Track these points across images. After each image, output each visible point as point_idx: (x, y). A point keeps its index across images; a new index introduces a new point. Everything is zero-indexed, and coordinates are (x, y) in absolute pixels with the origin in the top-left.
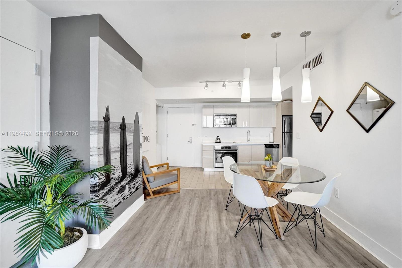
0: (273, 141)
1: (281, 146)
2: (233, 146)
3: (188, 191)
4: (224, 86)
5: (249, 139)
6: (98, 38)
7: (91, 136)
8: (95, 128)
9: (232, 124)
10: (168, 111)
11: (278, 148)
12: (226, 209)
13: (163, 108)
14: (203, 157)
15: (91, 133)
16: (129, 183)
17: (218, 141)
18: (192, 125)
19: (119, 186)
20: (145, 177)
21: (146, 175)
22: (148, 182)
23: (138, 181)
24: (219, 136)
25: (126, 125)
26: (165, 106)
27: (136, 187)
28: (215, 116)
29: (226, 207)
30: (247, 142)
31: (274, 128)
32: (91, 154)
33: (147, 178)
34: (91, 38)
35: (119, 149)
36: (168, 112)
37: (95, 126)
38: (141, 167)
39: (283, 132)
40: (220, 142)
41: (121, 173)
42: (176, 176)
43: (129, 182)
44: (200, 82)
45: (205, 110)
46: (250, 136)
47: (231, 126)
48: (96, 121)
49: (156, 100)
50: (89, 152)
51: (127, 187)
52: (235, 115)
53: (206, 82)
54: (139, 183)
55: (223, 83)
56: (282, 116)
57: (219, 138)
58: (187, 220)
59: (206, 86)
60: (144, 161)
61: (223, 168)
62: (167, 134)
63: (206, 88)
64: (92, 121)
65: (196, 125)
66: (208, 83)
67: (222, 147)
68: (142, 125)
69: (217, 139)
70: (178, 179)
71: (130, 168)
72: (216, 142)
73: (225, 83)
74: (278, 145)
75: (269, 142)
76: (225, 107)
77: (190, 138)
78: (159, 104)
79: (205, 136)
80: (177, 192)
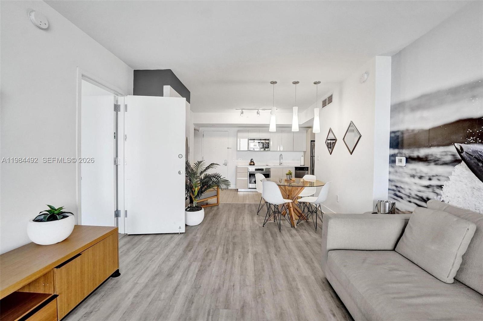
0: (303, 164)
1: (309, 169)
2: (266, 169)
3: (226, 205)
4: (258, 113)
5: (281, 162)
6: (168, 86)
9: (266, 148)
11: (308, 170)
12: (258, 214)
13: (198, 131)
14: (238, 178)
17: (252, 163)
18: (228, 148)
26: (201, 129)
28: (249, 140)
29: (258, 212)
30: (279, 165)
31: (305, 152)
34: (164, 86)
36: (203, 135)
39: (312, 156)
40: (254, 165)
42: (216, 191)
44: (236, 109)
45: (240, 134)
46: (282, 159)
47: (265, 150)
49: (194, 124)
52: (268, 140)
53: (242, 109)
55: (257, 111)
56: (311, 141)
57: (253, 161)
58: (228, 220)
59: (242, 113)
61: (256, 188)
62: (203, 157)
63: (241, 115)
65: (231, 148)
66: (243, 110)
67: (255, 169)
69: (251, 162)
70: (217, 194)
72: (250, 165)
73: (259, 110)
74: (308, 168)
75: (300, 165)
76: (259, 131)
77: (226, 161)
78: (197, 128)
79: (240, 159)
80: (217, 204)
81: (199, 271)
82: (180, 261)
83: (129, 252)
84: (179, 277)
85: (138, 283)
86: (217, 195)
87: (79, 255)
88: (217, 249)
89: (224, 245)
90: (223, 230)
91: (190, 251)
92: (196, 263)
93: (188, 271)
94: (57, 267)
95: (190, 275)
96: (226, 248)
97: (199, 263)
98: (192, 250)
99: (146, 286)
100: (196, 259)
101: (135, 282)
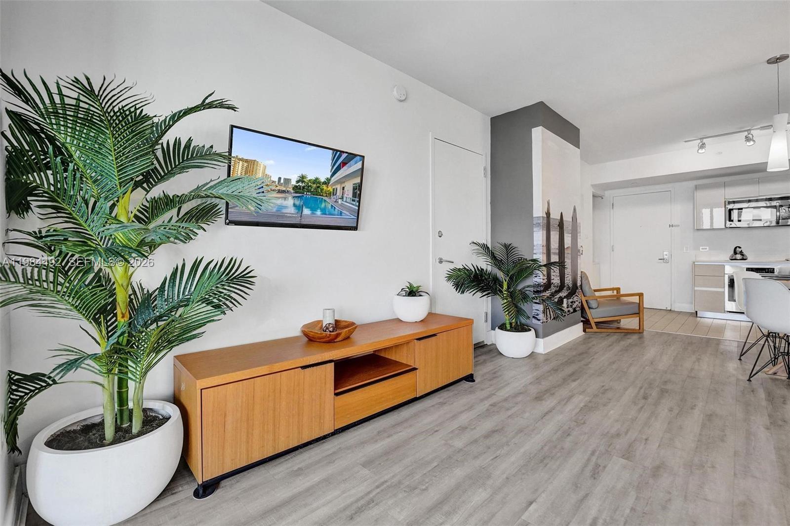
2: (783, 269)
4: (748, 139)
6: (541, 128)
7: (534, 233)
8: (539, 224)
10: (613, 204)
13: (602, 198)
14: (696, 288)
15: (535, 229)
16: (568, 297)
18: (670, 226)
19: (558, 296)
20: (584, 299)
21: (584, 296)
22: (589, 308)
23: (577, 299)
24: (740, 248)
25: (564, 222)
26: (608, 194)
27: (574, 306)
28: (727, 204)
32: (535, 252)
33: (586, 301)
34: (533, 129)
35: (558, 251)
37: (539, 222)
38: (579, 284)
41: (559, 281)
42: (638, 305)
43: (567, 295)
44: (686, 142)
45: (701, 195)
47: (778, 223)
48: (540, 217)
49: (592, 185)
50: (533, 250)
51: (565, 300)
53: (700, 139)
54: (577, 303)
55: (746, 134)
59: (702, 146)
60: (582, 276)
62: (613, 246)
63: (700, 151)
64: (535, 217)
65: (678, 226)
66: (705, 140)
67: (748, 269)
68: (580, 223)
69: (735, 253)
70: (640, 311)
71: (568, 279)
73: (752, 132)
76: (760, 181)
77: (665, 253)
78: (599, 193)
79: (702, 249)
80: (640, 332)
81: (585, 406)
82: (557, 389)
83: (486, 363)
84: (553, 404)
85: (495, 395)
86: (638, 312)
87: (434, 335)
88: (626, 389)
89: (641, 388)
90: (644, 368)
91: (574, 381)
92: (581, 397)
93: (567, 402)
94: (417, 339)
95: (569, 407)
96: (645, 392)
97: (587, 399)
98: (578, 381)
99: (506, 400)
100: (584, 392)
101: (493, 392)
